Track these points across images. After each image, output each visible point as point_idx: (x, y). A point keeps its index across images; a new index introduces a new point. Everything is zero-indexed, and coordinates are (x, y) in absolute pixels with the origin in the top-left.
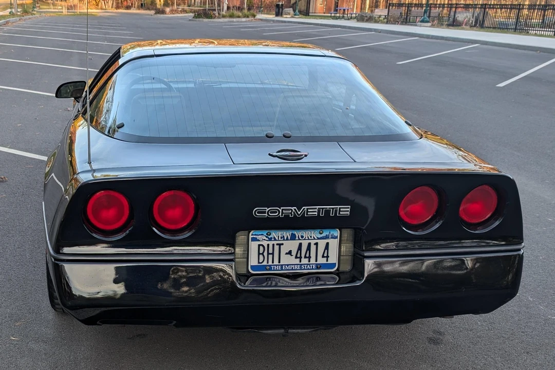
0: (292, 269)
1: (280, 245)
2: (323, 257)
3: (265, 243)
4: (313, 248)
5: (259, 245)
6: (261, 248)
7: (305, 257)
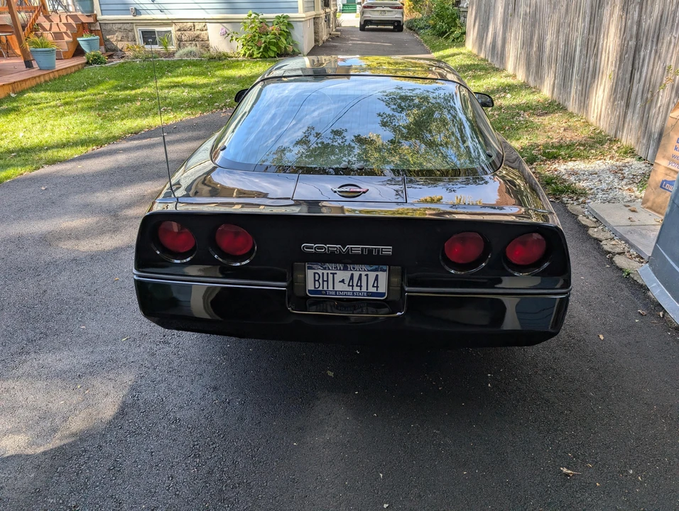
0: (345, 295)
1: (333, 274)
2: (373, 286)
3: (320, 272)
4: (364, 278)
5: (315, 273)
6: (317, 275)
7: (357, 286)
